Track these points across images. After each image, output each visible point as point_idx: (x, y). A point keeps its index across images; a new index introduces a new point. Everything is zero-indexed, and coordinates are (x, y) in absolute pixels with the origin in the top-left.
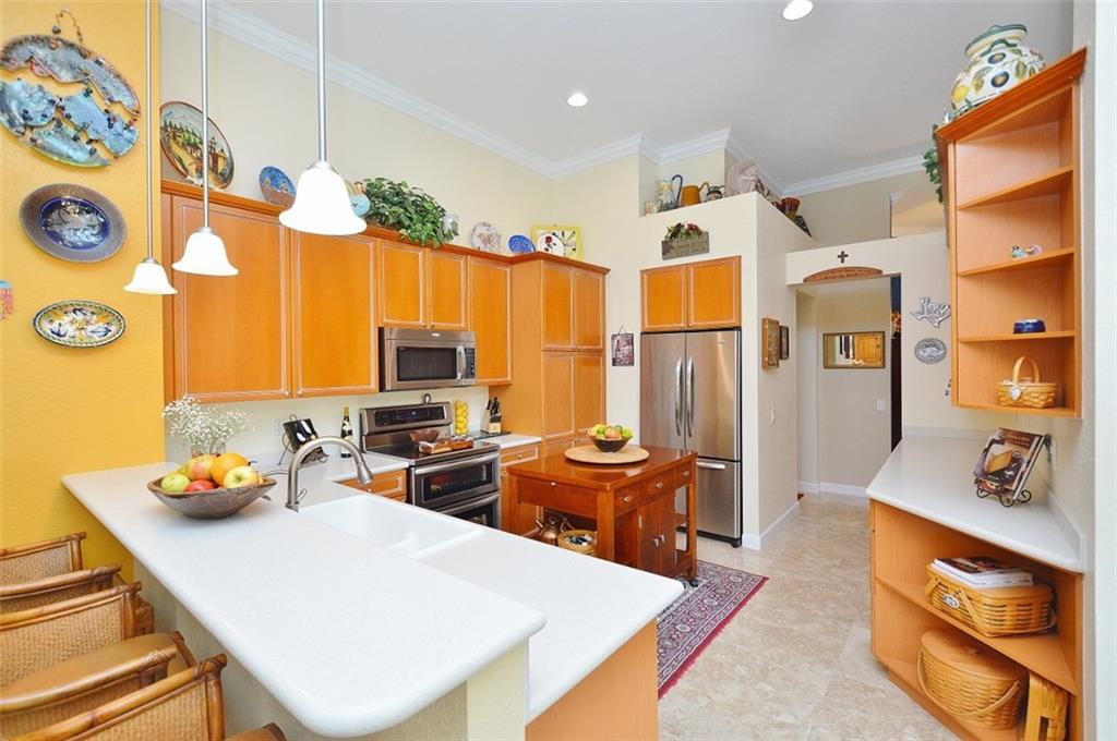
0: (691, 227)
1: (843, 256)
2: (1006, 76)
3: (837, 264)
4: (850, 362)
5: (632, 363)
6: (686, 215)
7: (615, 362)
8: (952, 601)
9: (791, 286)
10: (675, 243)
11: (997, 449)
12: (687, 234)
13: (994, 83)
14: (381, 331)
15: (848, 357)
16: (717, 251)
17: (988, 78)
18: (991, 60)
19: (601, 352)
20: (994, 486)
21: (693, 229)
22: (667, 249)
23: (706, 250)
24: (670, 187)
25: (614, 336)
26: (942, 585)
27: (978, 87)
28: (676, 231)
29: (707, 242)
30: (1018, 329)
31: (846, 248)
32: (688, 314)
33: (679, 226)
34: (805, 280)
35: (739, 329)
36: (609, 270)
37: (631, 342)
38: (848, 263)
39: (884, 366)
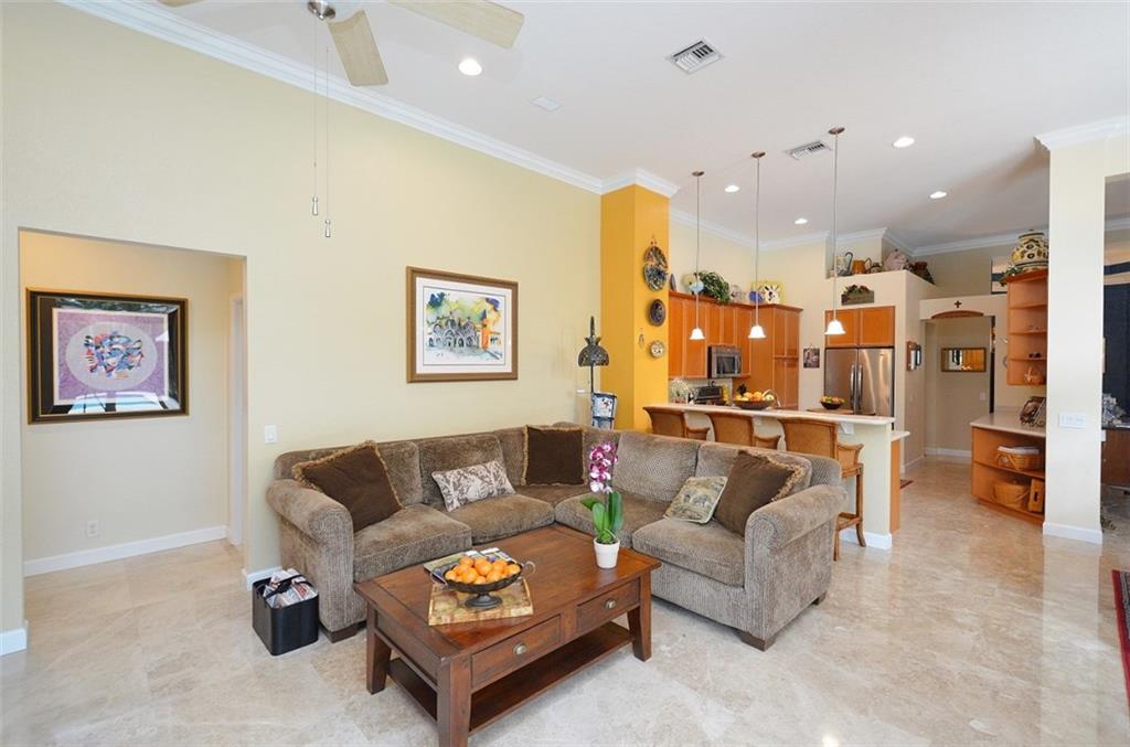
0: (862, 287)
1: (958, 304)
2: (1033, 255)
3: (954, 308)
4: (959, 368)
5: (818, 366)
6: (859, 280)
7: (805, 365)
8: (1006, 460)
9: (922, 320)
10: (851, 296)
11: (1030, 404)
12: (860, 291)
13: (1029, 256)
14: (710, 349)
15: (958, 364)
16: (878, 302)
17: (1026, 255)
18: (1028, 247)
19: (797, 359)
20: (1026, 419)
21: (864, 289)
22: (845, 299)
23: (872, 301)
24: (845, 260)
25: (805, 350)
26: (1002, 455)
27: (1022, 257)
28: (852, 289)
29: (873, 297)
30: (1031, 356)
31: (960, 299)
32: (859, 339)
33: (854, 286)
34: (933, 317)
35: (893, 347)
36: (802, 310)
37: (818, 354)
38: (961, 308)
39: (985, 370)
